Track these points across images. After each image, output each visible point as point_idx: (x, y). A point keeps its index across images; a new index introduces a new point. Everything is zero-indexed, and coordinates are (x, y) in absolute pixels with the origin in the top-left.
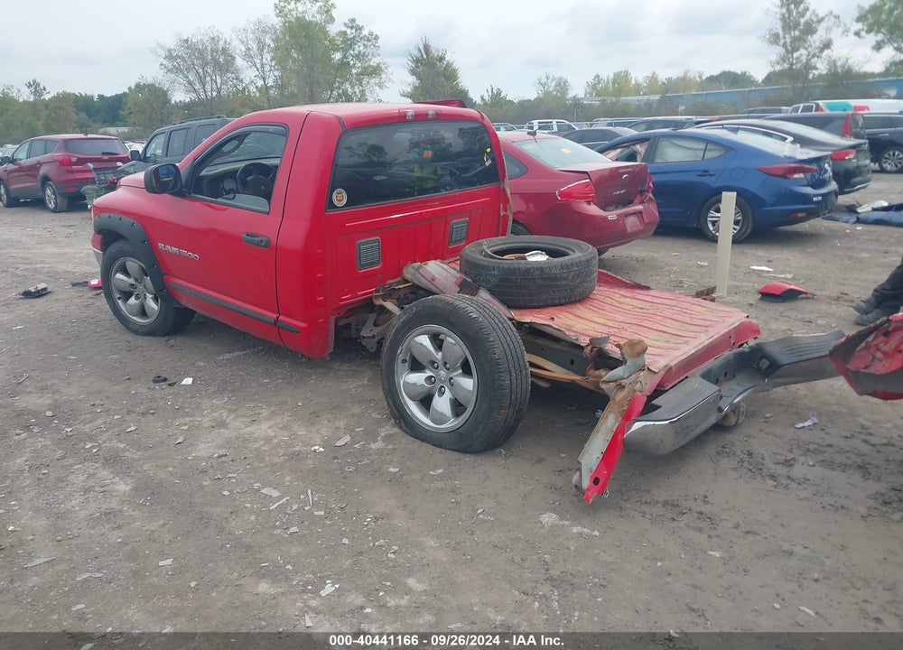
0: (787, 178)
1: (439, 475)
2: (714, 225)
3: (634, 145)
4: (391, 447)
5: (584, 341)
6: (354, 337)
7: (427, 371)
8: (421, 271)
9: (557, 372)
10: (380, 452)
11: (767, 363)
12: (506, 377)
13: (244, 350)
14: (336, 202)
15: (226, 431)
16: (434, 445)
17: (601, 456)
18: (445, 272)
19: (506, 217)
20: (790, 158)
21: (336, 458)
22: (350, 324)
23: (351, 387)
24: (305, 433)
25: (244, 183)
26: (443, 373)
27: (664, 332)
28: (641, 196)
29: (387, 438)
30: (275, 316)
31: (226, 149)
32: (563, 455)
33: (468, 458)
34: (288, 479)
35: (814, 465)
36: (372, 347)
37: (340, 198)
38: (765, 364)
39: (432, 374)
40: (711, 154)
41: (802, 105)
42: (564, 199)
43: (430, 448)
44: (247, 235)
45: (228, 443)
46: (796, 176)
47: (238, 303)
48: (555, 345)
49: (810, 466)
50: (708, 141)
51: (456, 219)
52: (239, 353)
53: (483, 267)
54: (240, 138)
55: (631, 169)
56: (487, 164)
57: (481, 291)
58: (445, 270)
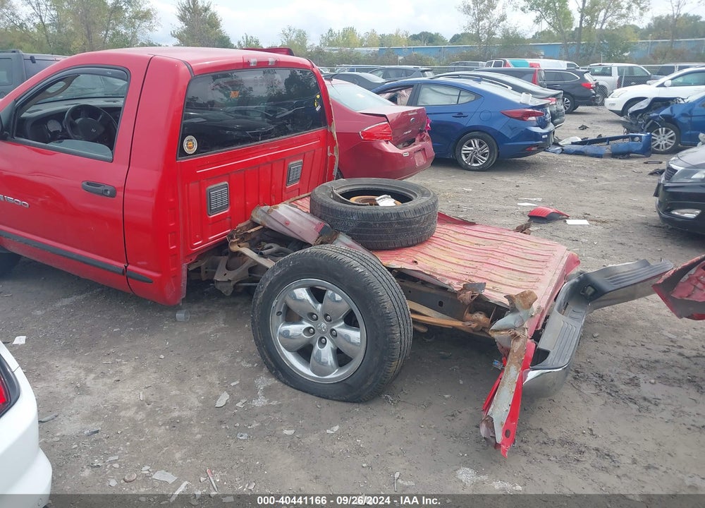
0: (523, 120)
1: (336, 433)
2: (466, 157)
3: (400, 90)
4: (274, 403)
5: (457, 287)
6: (204, 279)
7: (304, 322)
8: (272, 214)
9: (433, 317)
10: (266, 410)
11: (592, 290)
12: (396, 330)
13: (81, 294)
14: (186, 150)
15: (88, 397)
16: (319, 396)
17: (509, 409)
18: (297, 216)
19: (333, 157)
20: (524, 104)
21: (221, 422)
22: (200, 268)
23: (209, 332)
24: (178, 392)
25: (73, 126)
26: (324, 324)
27: (513, 270)
28: (421, 136)
29: (268, 391)
30: (123, 265)
31: (51, 90)
32: (447, 396)
33: (357, 408)
34: (178, 455)
35: (655, 383)
36: (227, 292)
37: (190, 145)
38: (590, 291)
39: (309, 325)
40: (463, 100)
41: (494, 61)
42: (366, 139)
43: (316, 400)
44: (88, 184)
45: (95, 414)
46: (530, 119)
47: (78, 251)
48: (423, 289)
49: (652, 384)
50: (461, 89)
51: (292, 161)
52: (79, 297)
53: (341, 213)
54: (69, 80)
55: (416, 113)
56: (318, 109)
57: (340, 235)
58: (295, 212)
